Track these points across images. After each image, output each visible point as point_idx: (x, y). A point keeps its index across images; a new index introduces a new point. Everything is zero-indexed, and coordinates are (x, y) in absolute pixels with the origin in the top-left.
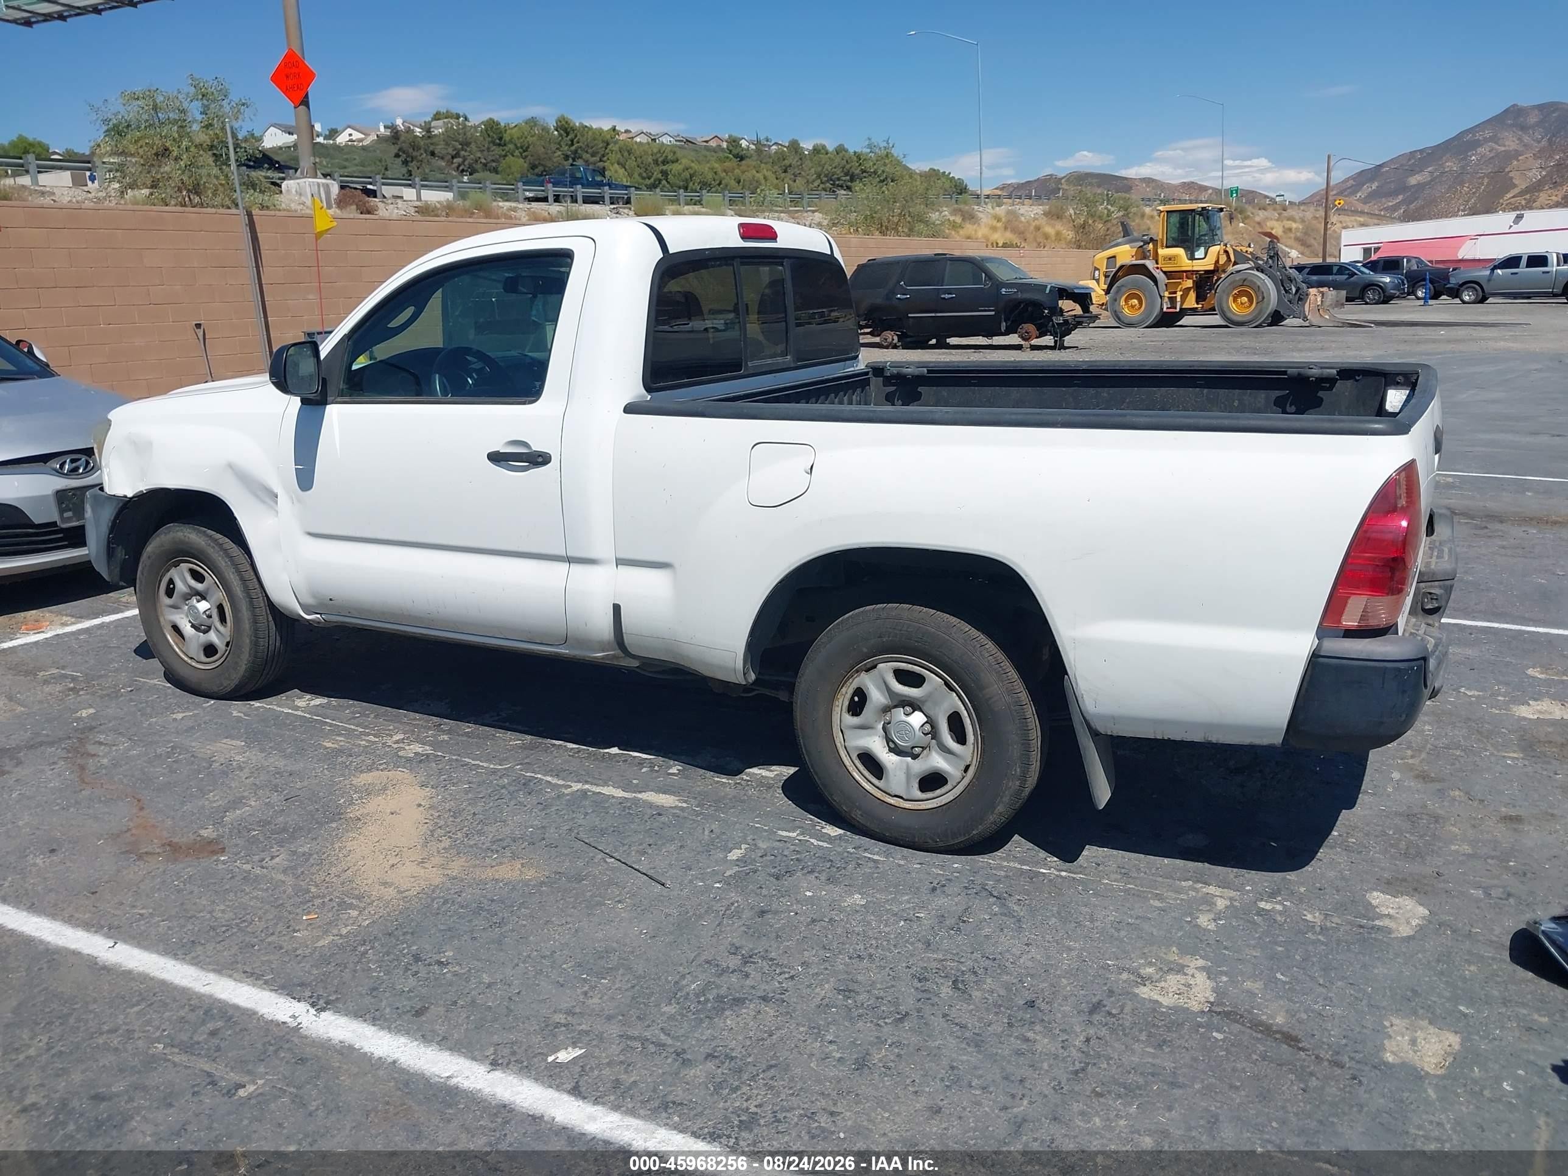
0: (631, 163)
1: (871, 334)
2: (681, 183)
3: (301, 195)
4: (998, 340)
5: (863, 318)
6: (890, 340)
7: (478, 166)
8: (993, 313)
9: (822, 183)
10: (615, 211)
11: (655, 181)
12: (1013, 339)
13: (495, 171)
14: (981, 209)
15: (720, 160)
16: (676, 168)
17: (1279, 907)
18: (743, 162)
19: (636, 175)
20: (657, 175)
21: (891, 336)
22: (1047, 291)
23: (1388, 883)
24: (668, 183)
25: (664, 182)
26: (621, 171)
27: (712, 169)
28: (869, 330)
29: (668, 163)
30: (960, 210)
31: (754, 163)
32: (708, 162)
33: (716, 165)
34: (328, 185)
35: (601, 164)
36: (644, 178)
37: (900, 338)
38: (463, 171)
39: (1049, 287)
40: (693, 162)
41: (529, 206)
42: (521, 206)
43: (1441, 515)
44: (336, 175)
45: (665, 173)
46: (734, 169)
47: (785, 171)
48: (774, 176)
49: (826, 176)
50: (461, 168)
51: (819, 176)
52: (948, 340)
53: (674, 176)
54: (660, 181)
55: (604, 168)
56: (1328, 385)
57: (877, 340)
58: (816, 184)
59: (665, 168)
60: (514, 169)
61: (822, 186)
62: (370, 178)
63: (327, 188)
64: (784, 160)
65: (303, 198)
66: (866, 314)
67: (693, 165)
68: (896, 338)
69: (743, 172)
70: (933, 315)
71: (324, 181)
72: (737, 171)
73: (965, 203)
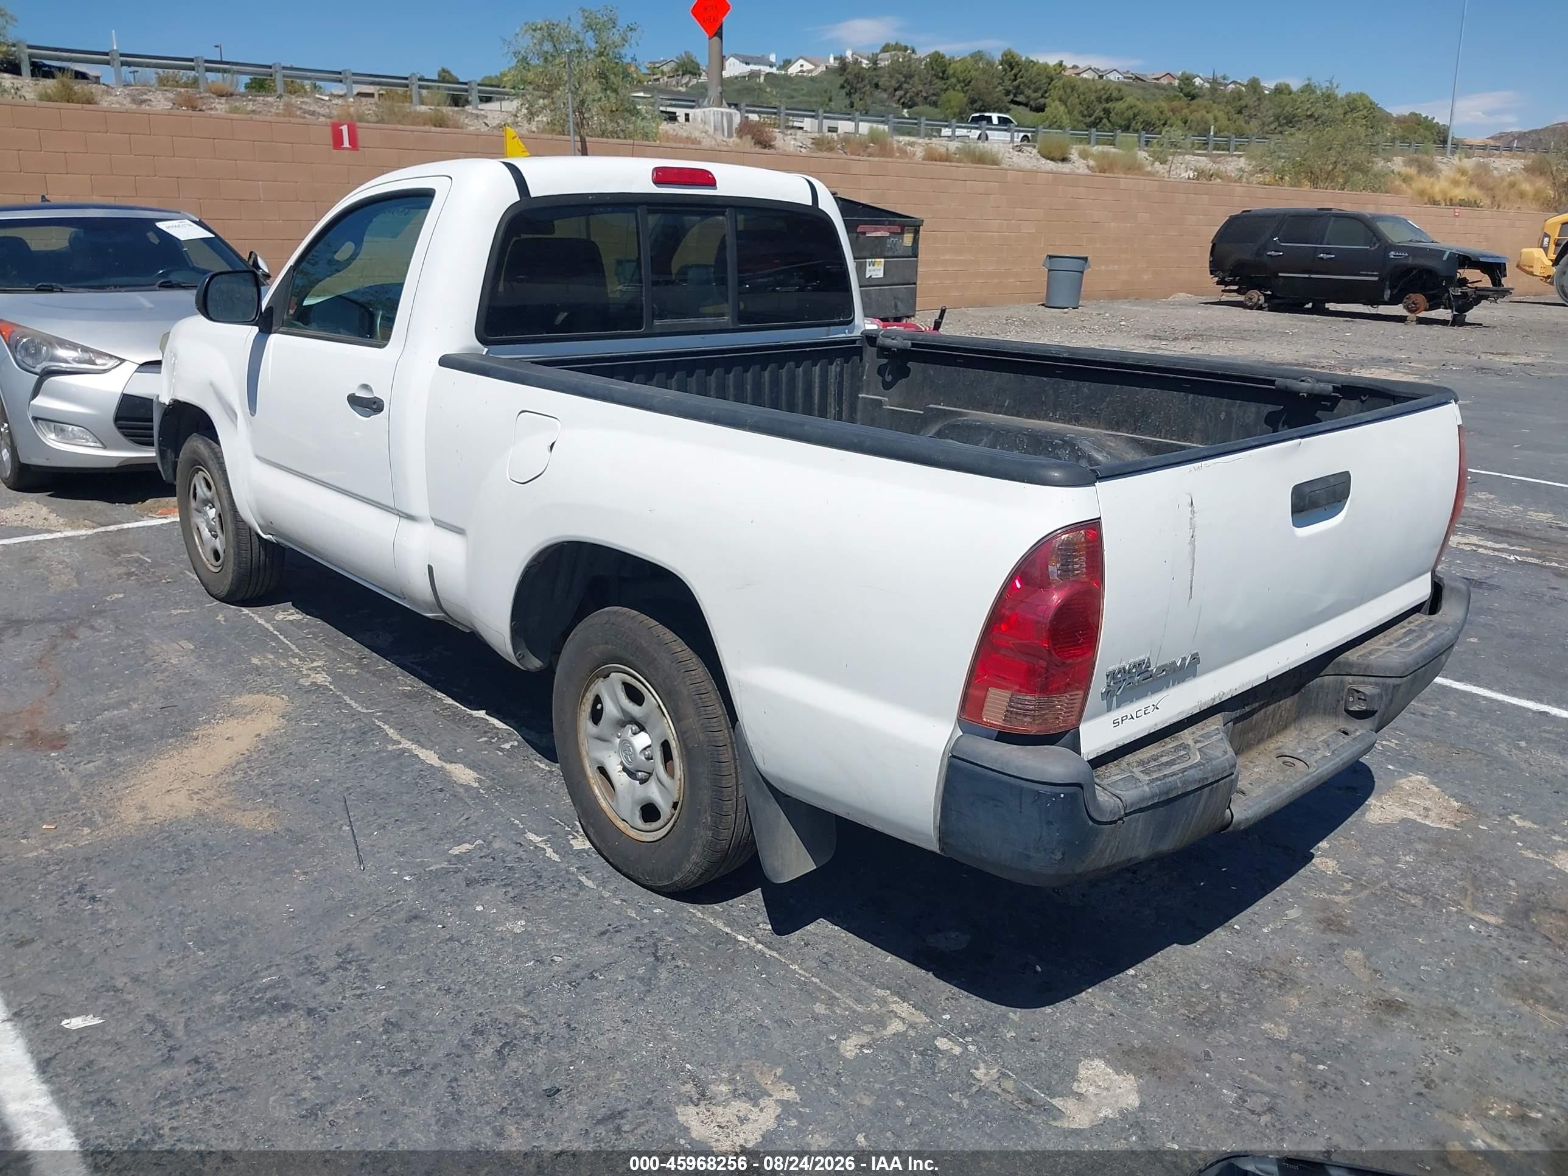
0: (1074, 100)
1: (1237, 291)
2: (1123, 123)
3: (705, 123)
4: (1383, 310)
5: (1227, 274)
6: (1255, 300)
7: (919, 99)
8: (1376, 279)
9: (1280, 125)
10: (1018, 149)
11: (1096, 119)
12: (1398, 310)
13: (935, 104)
14: (1445, 160)
15: (1169, 99)
16: (1120, 106)
17: (957, 1050)
18: (1195, 101)
19: (1076, 112)
20: (1099, 113)
21: (1257, 296)
22: (1445, 258)
23: (1129, 1052)
24: (1109, 121)
25: (1105, 121)
26: (1062, 108)
27: (1159, 108)
28: (1236, 288)
29: (1111, 100)
30: (1417, 160)
31: (1206, 102)
32: (1156, 100)
33: (1163, 104)
34: (731, 114)
35: (1042, 101)
36: (1084, 116)
37: (1268, 299)
38: (903, 104)
39: (1448, 253)
40: (1138, 100)
41: (929, 141)
42: (920, 141)
43: (1452, 589)
44: (743, 105)
45: (1107, 112)
46: (1182, 109)
47: (1240, 112)
48: (1226, 117)
49: (1285, 118)
50: (902, 101)
51: (1277, 118)
52: (1327, 305)
53: (1116, 114)
54: (1101, 119)
55: (1045, 104)
56: (1329, 404)
57: (1241, 298)
58: (1272, 127)
59: (1108, 106)
60: (953, 103)
61: (1279, 129)
62: (813, 111)
63: (730, 117)
64: (1240, 100)
65: (707, 127)
66: (1231, 270)
67: (1138, 103)
68: (1262, 298)
69: (1191, 113)
70: (1307, 276)
71: (727, 110)
72: (1186, 111)
73: (1427, 153)
